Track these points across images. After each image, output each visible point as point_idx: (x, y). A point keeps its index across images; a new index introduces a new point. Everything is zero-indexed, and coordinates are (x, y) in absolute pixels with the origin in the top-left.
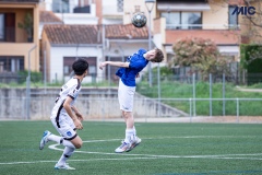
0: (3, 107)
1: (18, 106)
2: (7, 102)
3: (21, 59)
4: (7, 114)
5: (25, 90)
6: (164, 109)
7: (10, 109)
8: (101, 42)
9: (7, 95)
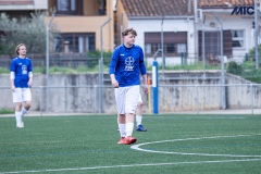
0: (70, 98)
1: (88, 97)
2: (74, 91)
3: (91, 37)
4: (75, 106)
5: (96, 75)
7: (79, 101)
8: (192, 13)
9: (74, 83)
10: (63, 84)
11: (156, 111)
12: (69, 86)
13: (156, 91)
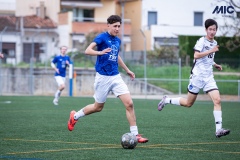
0: (11, 83)
1: (22, 83)
2: (13, 79)
4: (13, 89)
5: (28, 69)
6: (148, 87)
7: (16, 86)
8: (19, 31)
9: (13, 73)
10: (6, 74)
11: (71, 93)
12: (10, 75)
13: (71, 81)
